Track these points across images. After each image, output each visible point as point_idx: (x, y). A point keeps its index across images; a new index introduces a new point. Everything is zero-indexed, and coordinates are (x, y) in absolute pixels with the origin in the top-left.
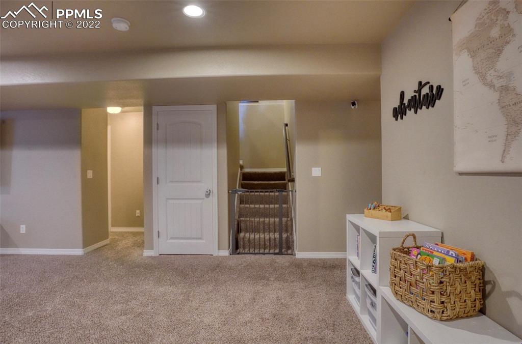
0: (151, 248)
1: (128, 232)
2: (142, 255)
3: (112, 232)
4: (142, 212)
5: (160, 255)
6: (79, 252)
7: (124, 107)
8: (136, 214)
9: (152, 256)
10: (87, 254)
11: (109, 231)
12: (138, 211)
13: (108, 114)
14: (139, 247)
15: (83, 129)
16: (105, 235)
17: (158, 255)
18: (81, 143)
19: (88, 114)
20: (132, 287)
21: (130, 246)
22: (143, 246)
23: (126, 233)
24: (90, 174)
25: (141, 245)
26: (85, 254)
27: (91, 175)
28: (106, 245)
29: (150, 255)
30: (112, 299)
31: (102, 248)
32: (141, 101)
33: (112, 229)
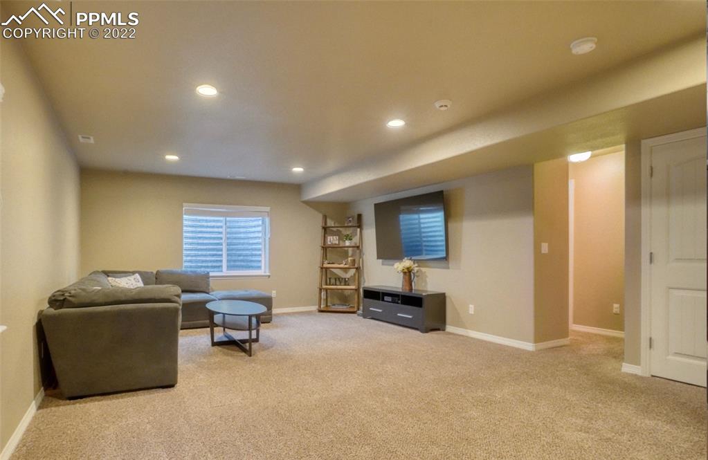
0: (636, 361)
1: (600, 335)
2: (620, 370)
3: (574, 331)
4: (622, 308)
5: (653, 376)
6: (529, 346)
7: (594, 150)
8: (612, 309)
9: (636, 375)
10: (539, 351)
11: (570, 329)
12: (616, 306)
13: (570, 165)
14: (615, 357)
15: (536, 190)
16: (564, 332)
17: (647, 375)
18: (533, 209)
19: (544, 170)
20: (600, 405)
21: (600, 353)
22: (623, 358)
23: (596, 335)
24: (545, 248)
25: (619, 356)
26: (536, 351)
27: (547, 250)
28: (564, 346)
29: (634, 373)
30: (570, 409)
31: (558, 349)
32: (621, 137)
33: (574, 327)
